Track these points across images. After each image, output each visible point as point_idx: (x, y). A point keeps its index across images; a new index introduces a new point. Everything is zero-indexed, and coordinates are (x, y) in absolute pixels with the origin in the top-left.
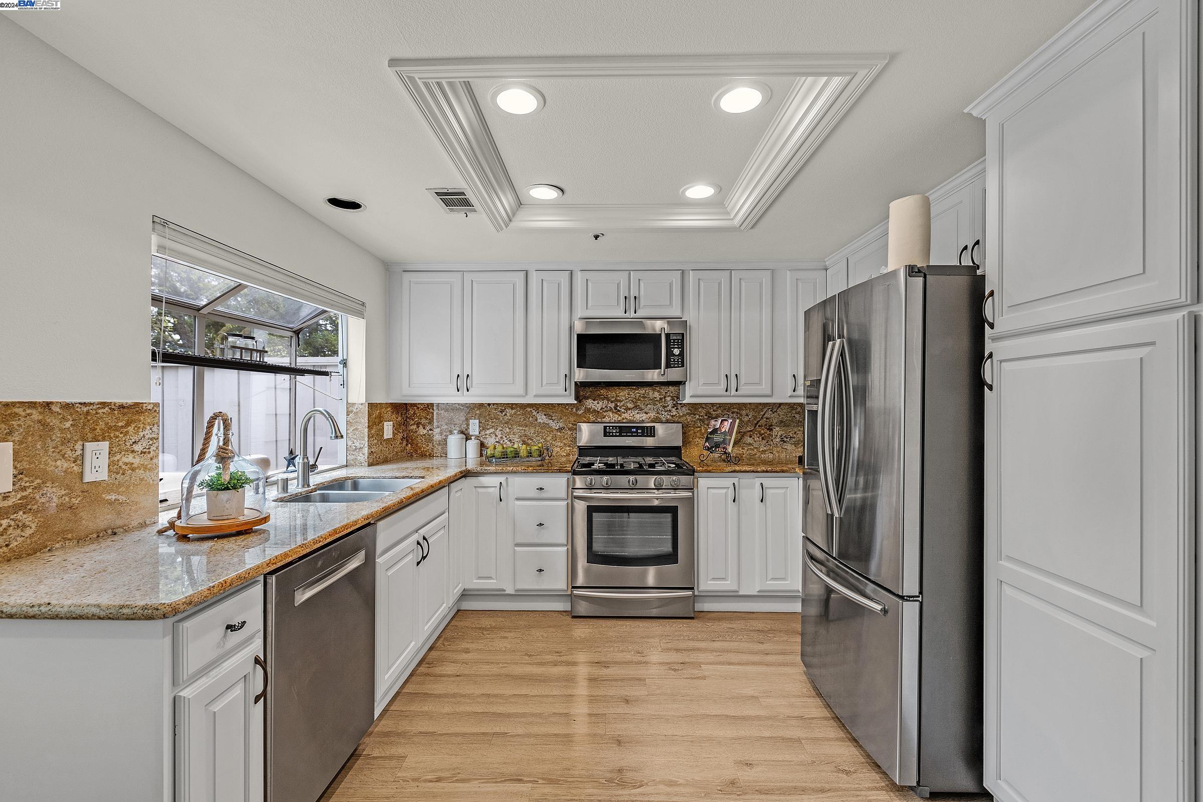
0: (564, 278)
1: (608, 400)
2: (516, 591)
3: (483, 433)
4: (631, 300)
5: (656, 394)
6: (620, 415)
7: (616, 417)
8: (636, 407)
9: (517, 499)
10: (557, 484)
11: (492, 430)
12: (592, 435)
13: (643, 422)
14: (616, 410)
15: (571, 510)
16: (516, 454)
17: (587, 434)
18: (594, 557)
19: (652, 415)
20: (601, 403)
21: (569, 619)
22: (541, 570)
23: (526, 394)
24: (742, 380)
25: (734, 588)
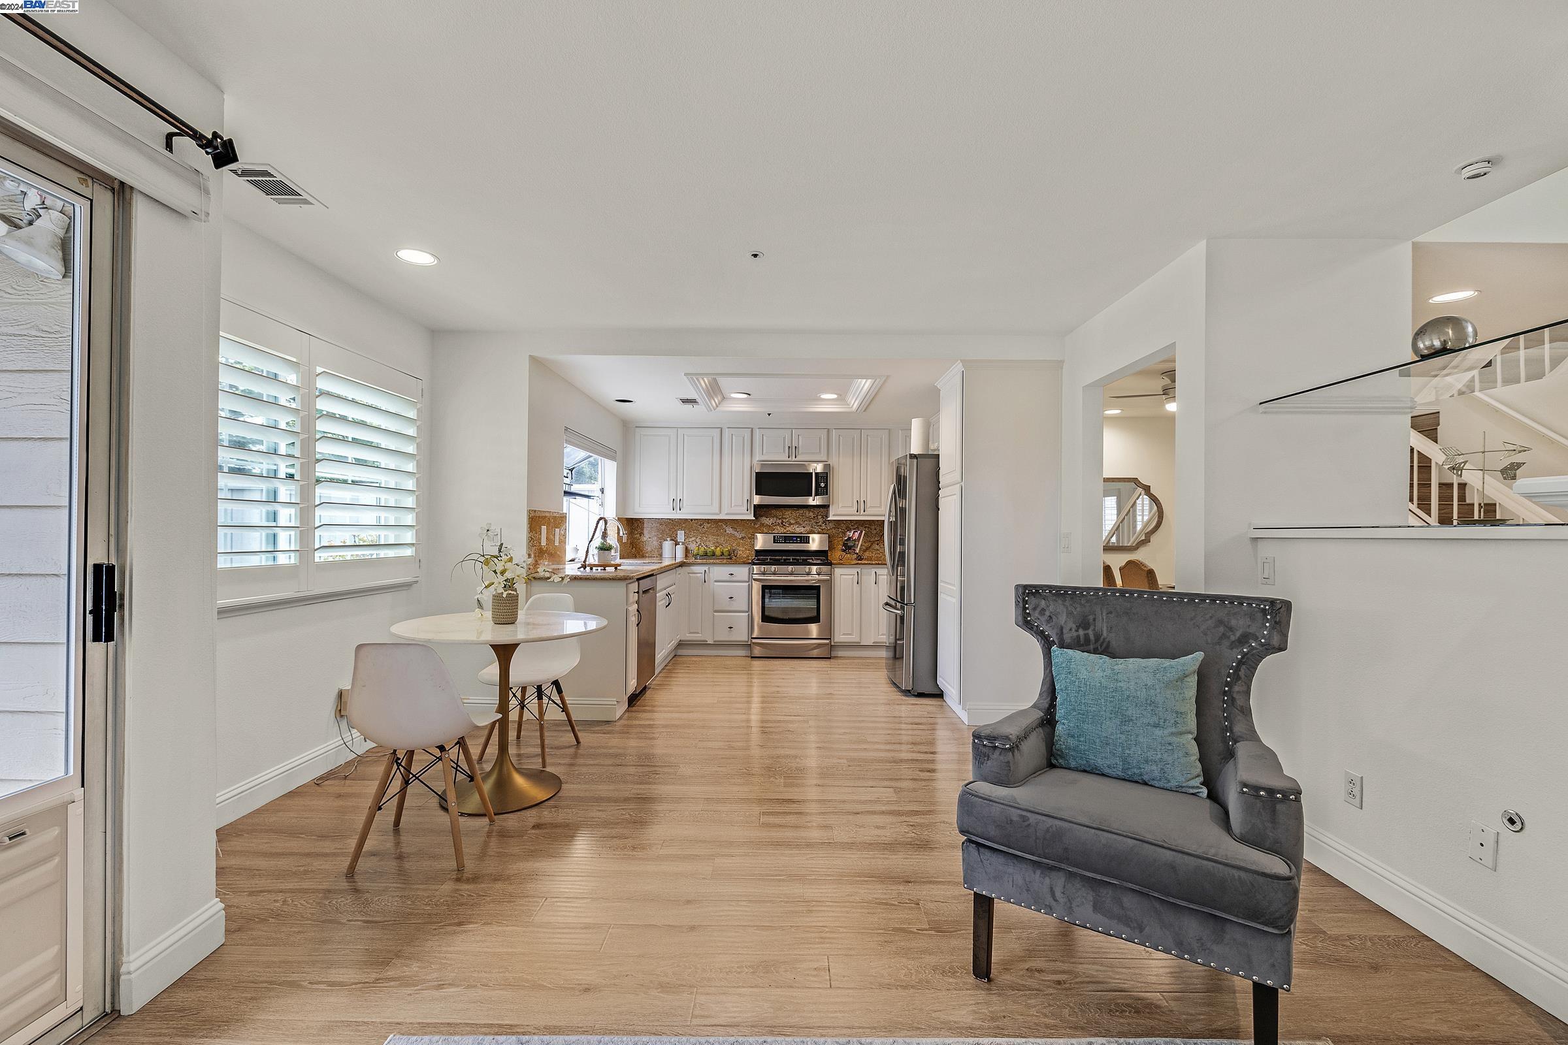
0: (747, 433)
1: (777, 518)
2: (715, 641)
3: (687, 540)
4: (793, 450)
5: (811, 514)
6: (785, 529)
7: (782, 530)
8: (797, 523)
9: (716, 581)
10: (742, 572)
11: (693, 539)
12: (765, 542)
13: (801, 533)
14: (783, 525)
15: (750, 588)
16: (714, 554)
17: (761, 541)
18: (766, 618)
19: (808, 528)
20: (772, 520)
21: (750, 659)
22: (731, 628)
23: (720, 513)
24: (869, 505)
25: (858, 640)
